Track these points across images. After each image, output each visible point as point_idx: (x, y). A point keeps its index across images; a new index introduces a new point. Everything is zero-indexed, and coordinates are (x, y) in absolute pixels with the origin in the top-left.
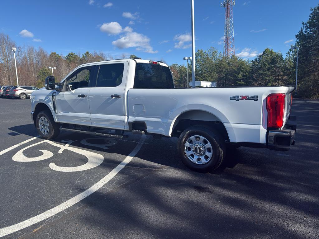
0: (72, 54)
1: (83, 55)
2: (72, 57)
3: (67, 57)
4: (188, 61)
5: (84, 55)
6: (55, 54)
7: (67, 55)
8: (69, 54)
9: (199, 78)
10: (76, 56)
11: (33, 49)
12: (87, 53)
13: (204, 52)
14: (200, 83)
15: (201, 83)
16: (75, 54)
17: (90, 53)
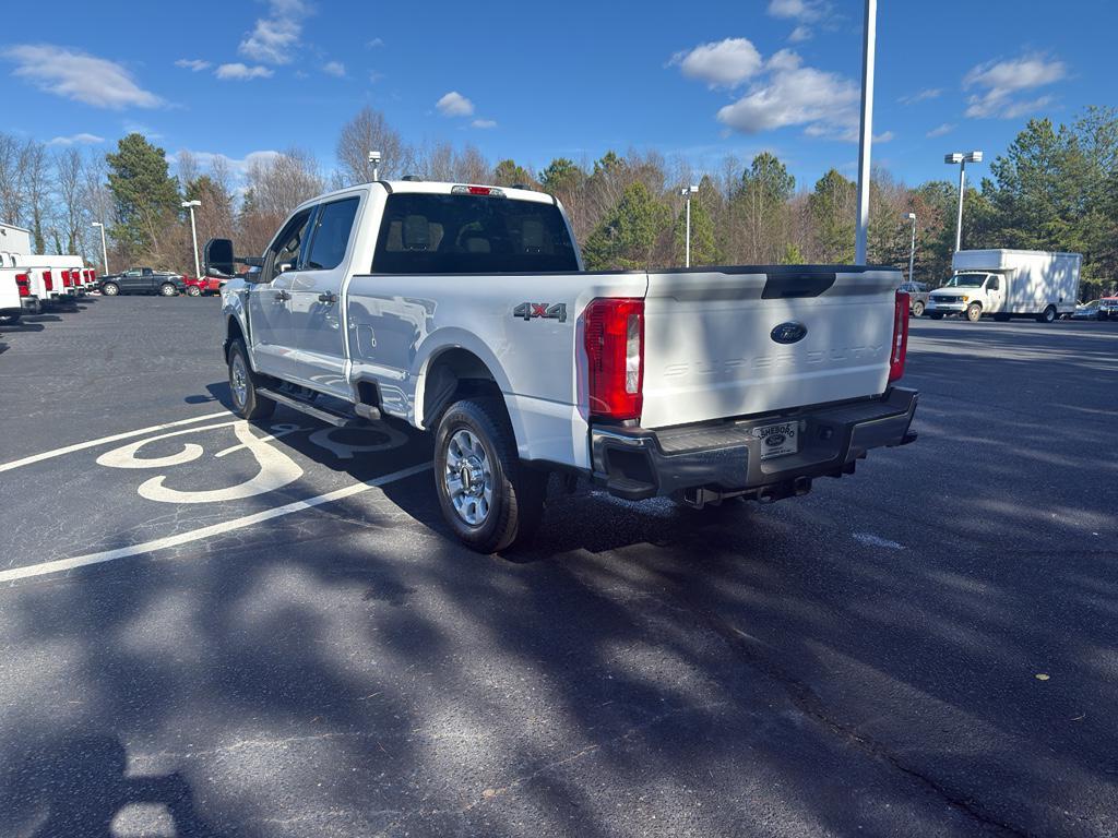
0: (563, 163)
1: (596, 165)
2: (561, 173)
3: (546, 173)
4: (962, 169)
5: (600, 165)
6: (510, 164)
7: (547, 168)
8: (554, 165)
9: (1024, 235)
10: (575, 169)
11: (448, 152)
12: (610, 157)
13: (1055, 129)
14: (1000, 258)
15: (1004, 256)
16: (571, 162)
17: (617, 158)
